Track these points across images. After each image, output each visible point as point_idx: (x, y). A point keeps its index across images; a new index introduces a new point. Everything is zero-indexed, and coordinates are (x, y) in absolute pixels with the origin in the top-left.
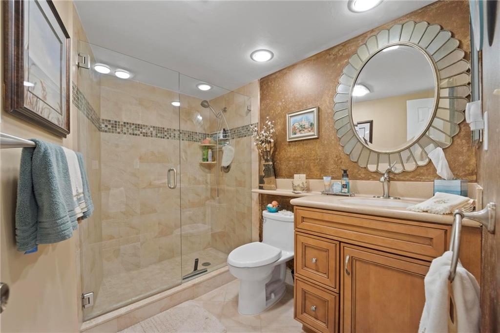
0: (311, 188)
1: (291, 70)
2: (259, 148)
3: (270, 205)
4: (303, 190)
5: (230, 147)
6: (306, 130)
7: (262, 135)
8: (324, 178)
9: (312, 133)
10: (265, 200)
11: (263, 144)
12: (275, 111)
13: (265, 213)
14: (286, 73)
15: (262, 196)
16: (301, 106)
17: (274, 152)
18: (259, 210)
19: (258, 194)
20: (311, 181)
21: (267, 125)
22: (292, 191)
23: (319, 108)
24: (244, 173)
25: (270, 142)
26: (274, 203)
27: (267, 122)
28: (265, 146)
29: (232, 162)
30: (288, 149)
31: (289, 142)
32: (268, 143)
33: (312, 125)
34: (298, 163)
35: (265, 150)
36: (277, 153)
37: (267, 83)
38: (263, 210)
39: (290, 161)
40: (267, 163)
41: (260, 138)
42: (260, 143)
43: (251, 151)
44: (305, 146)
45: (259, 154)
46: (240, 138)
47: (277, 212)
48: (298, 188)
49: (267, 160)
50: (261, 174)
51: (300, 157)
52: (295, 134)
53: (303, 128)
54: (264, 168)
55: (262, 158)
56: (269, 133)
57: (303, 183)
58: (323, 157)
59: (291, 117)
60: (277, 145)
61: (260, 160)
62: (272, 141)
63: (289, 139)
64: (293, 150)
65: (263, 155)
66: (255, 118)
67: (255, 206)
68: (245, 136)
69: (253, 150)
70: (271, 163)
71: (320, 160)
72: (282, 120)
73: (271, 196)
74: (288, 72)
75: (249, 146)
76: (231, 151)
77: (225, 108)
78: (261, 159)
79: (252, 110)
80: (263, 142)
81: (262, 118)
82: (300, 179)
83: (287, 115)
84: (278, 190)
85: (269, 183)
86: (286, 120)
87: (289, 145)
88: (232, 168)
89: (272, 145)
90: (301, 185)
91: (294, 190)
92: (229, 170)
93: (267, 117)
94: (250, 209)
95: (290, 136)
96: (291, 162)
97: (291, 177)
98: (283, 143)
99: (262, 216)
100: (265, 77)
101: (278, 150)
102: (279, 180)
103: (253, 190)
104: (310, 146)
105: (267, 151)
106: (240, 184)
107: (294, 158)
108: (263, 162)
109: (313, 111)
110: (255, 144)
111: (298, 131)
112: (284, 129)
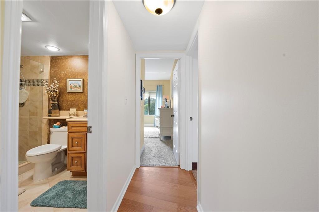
0: (79, 115)
1: (70, 58)
2: (49, 94)
3: (55, 125)
4: (75, 116)
5: (25, 91)
6: (77, 88)
7: (51, 87)
8: (85, 110)
9: (80, 90)
10: (51, 123)
11: (52, 92)
12: (60, 76)
13: (52, 129)
14: (67, 58)
15: (50, 120)
16: (75, 76)
17: (59, 97)
18: (48, 128)
19: (47, 119)
20: (79, 112)
21: (54, 82)
23: (84, 79)
24: (36, 107)
25: (56, 91)
26: (58, 123)
27: (54, 81)
28: (53, 93)
29: (26, 101)
30: (67, 96)
31: (68, 93)
32: (55, 92)
33: (80, 86)
34: (73, 103)
35: (52, 95)
36: (60, 97)
37: (56, 60)
38: (50, 128)
39: (68, 102)
40: (54, 103)
41: (50, 88)
42: (49, 91)
43: (42, 95)
44: (77, 95)
45: (49, 97)
46: (34, 86)
47: (60, 127)
48: (72, 115)
49: (54, 101)
50: (49, 108)
51: (74, 101)
52: (71, 89)
53: (75, 87)
54: (52, 105)
55: (51, 100)
56: (55, 86)
57: (74, 113)
58: (85, 101)
59: (69, 80)
60: (60, 93)
61: (49, 101)
62: (58, 91)
63: (68, 91)
64: (70, 97)
65: (51, 98)
66: (46, 76)
67: (45, 126)
68: (39, 86)
69: (44, 94)
70: (57, 102)
71: (84, 102)
72: (64, 81)
73: (56, 120)
74: (68, 58)
75: (41, 92)
76: (26, 93)
78: (50, 100)
79: (44, 71)
80: (51, 91)
81: (52, 78)
82: (73, 111)
83: (67, 79)
84: (60, 116)
85: (56, 113)
86: (66, 81)
87: (68, 94)
88: (26, 104)
89: (58, 93)
90: (73, 114)
91: (70, 116)
92: (23, 106)
93: (55, 79)
94: (41, 129)
95: (69, 90)
96: (69, 103)
97: (69, 110)
98: (64, 93)
99: (50, 131)
100: (54, 56)
101: (61, 96)
102: (61, 112)
103: (43, 117)
104: (79, 96)
105: (54, 96)
106: (33, 114)
107: (70, 101)
108: (51, 102)
109: (81, 80)
110: (46, 91)
111: (73, 88)
112: (65, 86)
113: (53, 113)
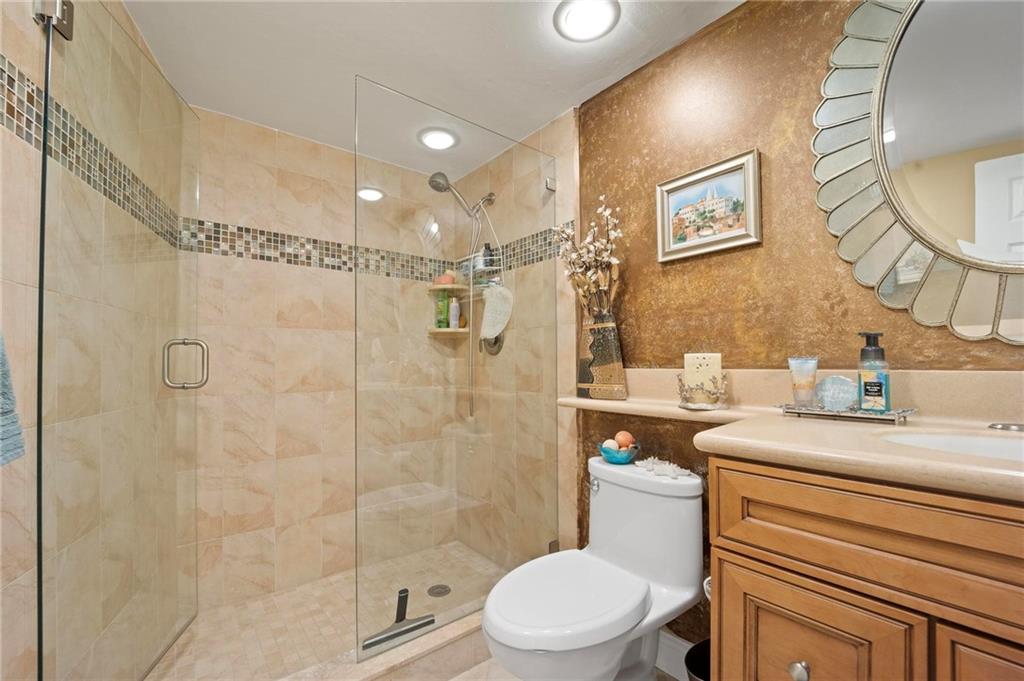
1: (668, 65)
2: (577, 285)
3: (609, 444)
4: (716, 400)
5: (500, 289)
6: (716, 226)
7: (585, 250)
8: (792, 362)
9: (742, 232)
10: (595, 428)
11: (589, 273)
12: (621, 185)
13: (595, 463)
14: (654, 75)
15: (584, 414)
16: (702, 164)
17: (620, 294)
18: (578, 453)
19: (574, 411)
21: (600, 217)
22: (679, 402)
23: (760, 155)
24: (537, 356)
25: (609, 266)
26: (623, 436)
27: (600, 210)
28: (594, 278)
29: (506, 329)
30: (663, 284)
31: (665, 264)
32: (603, 269)
33: (737, 207)
34: (693, 323)
35: (594, 290)
36: (627, 297)
37: (600, 112)
38: (588, 457)
39: (667, 317)
40: (600, 326)
41: (580, 255)
42: (580, 270)
43: (555, 296)
44: (715, 272)
45: (578, 301)
46: (528, 266)
47: (631, 462)
48: (699, 395)
49: (599, 318)
50: (581, 357)
51: (700, 306)
52: (683, 239)
53: (707, 219)
54: (591, 339)
55: (586, 313)
56: (605, 241)
57: (714, 380)
58: (779, 299)
59: (669, 192)
60: (627, 275)
61: (580, 318)
62: (615, 261)
63: (665, 254)
64: (675, 285)
65: (591, 304)
66: (566, 210)
67: (568, 443)
68: (541, 259)
69: (562, 293)
70: (612, 325)
71: (767, 309)
72: (643, 205)
73: (614, 417)
74: (658, 70)
75: (551, 283)
76: (505, 299)
77: (491, 194)
78: (583, 316)
79: (559, 187)
80: (588, 269)
81: (587, 206)
82: (702, 366)
83: (658, 188)
84: (630, 399)
85: (608, 381)
86: (655, 204)
87: (665, 273)
88: (506, 343)
89: (615, 276)
90: (708, 386)
91: (687, 400)
92: (500, 348)
93: (602, 198)
94: (553, 449)
95: (668, 247)
96: (671, 321)
97: (674, 360)
98: (645, 271)
99: (587, 474)
100: (594, 97)
101: (631, 289)
102: (633, 373)
103: (560, 400)
104: (732, 272)
105: (599, 293)
106: (528, 382)
107: (679, 309)
108: (589, 323)
109: (740, 168)
110: (567, 273)
111: (692, 228)
112: (650, 230)
113: (600, 382)
